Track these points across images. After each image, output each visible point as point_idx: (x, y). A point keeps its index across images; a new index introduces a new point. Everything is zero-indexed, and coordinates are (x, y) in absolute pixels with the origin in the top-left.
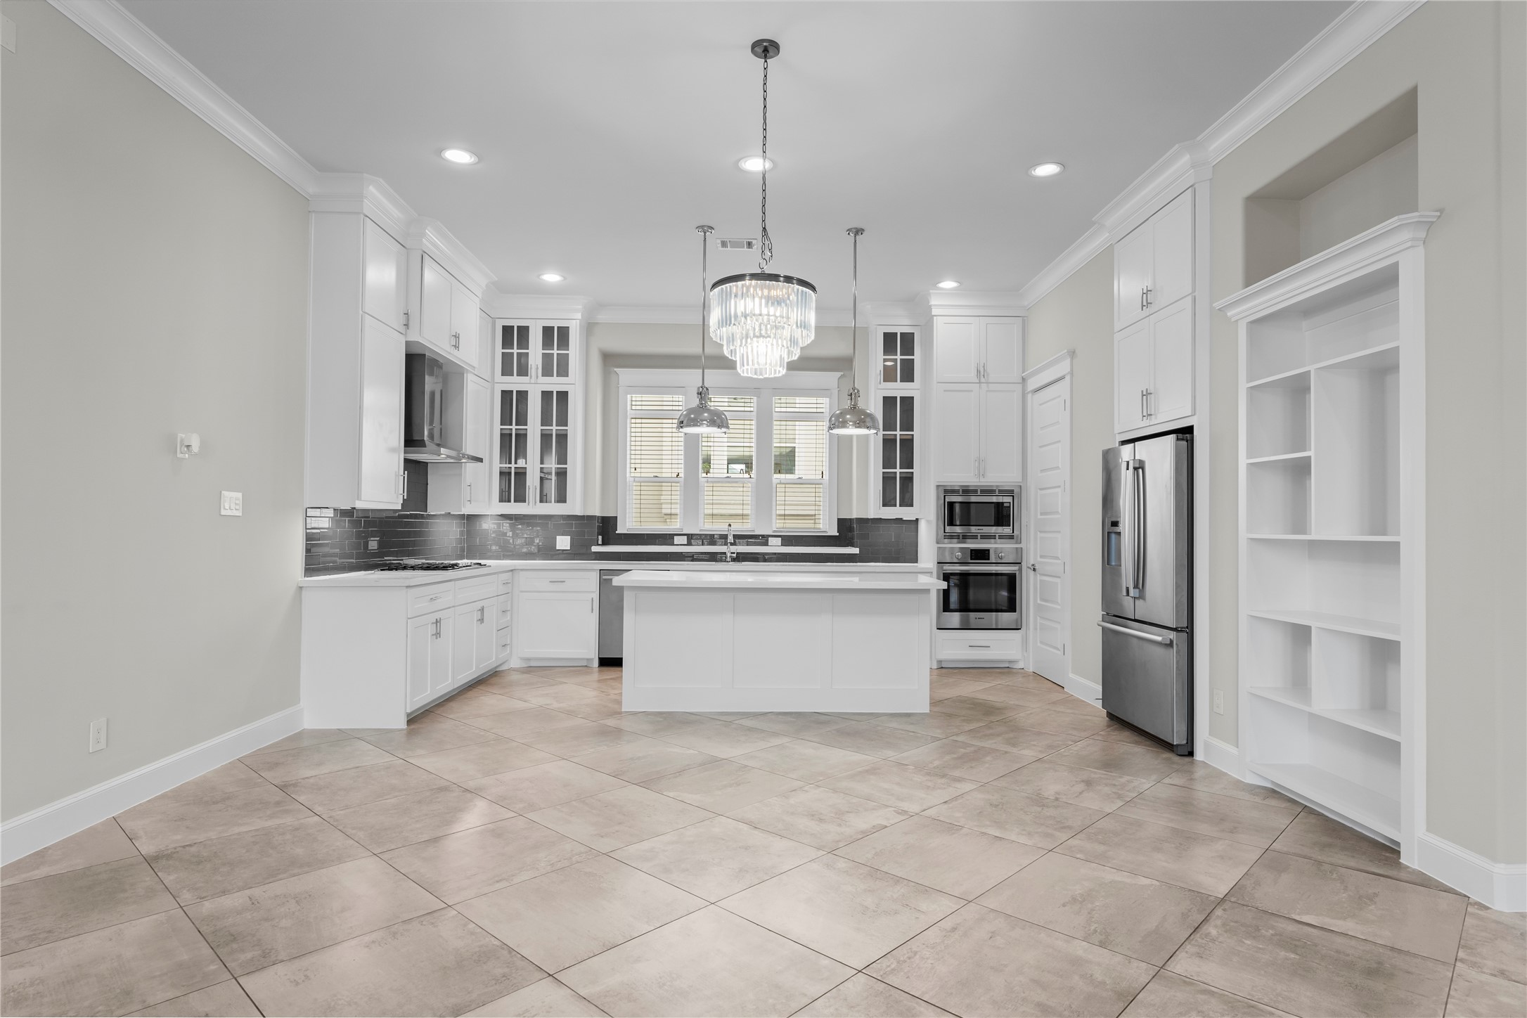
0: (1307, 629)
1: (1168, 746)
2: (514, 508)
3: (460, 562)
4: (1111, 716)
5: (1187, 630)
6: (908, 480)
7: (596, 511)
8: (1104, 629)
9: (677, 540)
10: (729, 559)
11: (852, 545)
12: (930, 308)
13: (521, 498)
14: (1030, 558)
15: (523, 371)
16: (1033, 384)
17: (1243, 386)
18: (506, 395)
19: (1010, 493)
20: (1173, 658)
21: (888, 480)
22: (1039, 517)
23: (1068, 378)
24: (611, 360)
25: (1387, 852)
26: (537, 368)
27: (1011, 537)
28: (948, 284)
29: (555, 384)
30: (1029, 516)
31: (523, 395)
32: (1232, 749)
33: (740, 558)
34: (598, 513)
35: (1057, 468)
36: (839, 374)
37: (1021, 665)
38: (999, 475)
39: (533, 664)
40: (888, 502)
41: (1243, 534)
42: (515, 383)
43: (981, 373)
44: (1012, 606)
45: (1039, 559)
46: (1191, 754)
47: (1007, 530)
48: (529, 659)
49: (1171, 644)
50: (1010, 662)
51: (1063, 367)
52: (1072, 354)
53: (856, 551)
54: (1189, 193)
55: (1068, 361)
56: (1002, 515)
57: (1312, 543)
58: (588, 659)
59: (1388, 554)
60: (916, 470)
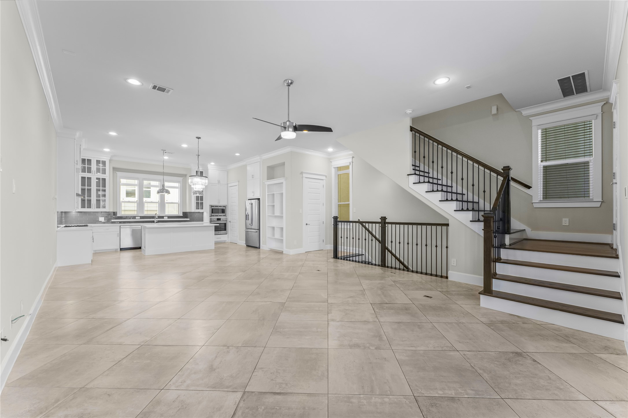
0: (274, 227)
1: (256, 248)
2: (86, 210)
3: (88, 225)
4: (247, 245)
5: (259, 229)
6: (202, 204)
7: (111, 210)
8: (246, 231)
9: (137, 218)
10: (155, 222)
11: (188, 218)
12: (208, 167)
13: (89, 206)
14: (229, 220)
15: (89, 171)
16: (229, 185)
17: (267, 194)
18: (83, 178)
19: (225, 207)
20: (257, 234)
21: (197, 203)
22: (231, 211)
23: (238, 186)
24: (115, 169)
25: (282, 253)
26: (95, 171)
27: (225, 216)
28: (213, 163)
29: (101, 176)
30: (228, 211)
31: (89, 179)
32: (266, 246)
33: (159, 222)
34: (112, 211)
35: (235, 202)
36: (183, 178)
37: (227, 241)
38: (222, 203)
39: (97, 252)
40: (198, 208)
41: (267, 215)
42: (86, 175)
43: (219, 182)
44: (225, 230)
45: (231, 220)
46: (260, 248)
47: (224, 214)
48: (96, 251)
49: (257, 232)
50: (225, 241)
51: (237, 184)
52: (239, 182)
53: (189, 219)
54: (259, 162)
55: (238, 182)
56: (223, 211)
57: (275, 216)
58: (116, 249)
59: (282, 217)
60: (204, 201)
